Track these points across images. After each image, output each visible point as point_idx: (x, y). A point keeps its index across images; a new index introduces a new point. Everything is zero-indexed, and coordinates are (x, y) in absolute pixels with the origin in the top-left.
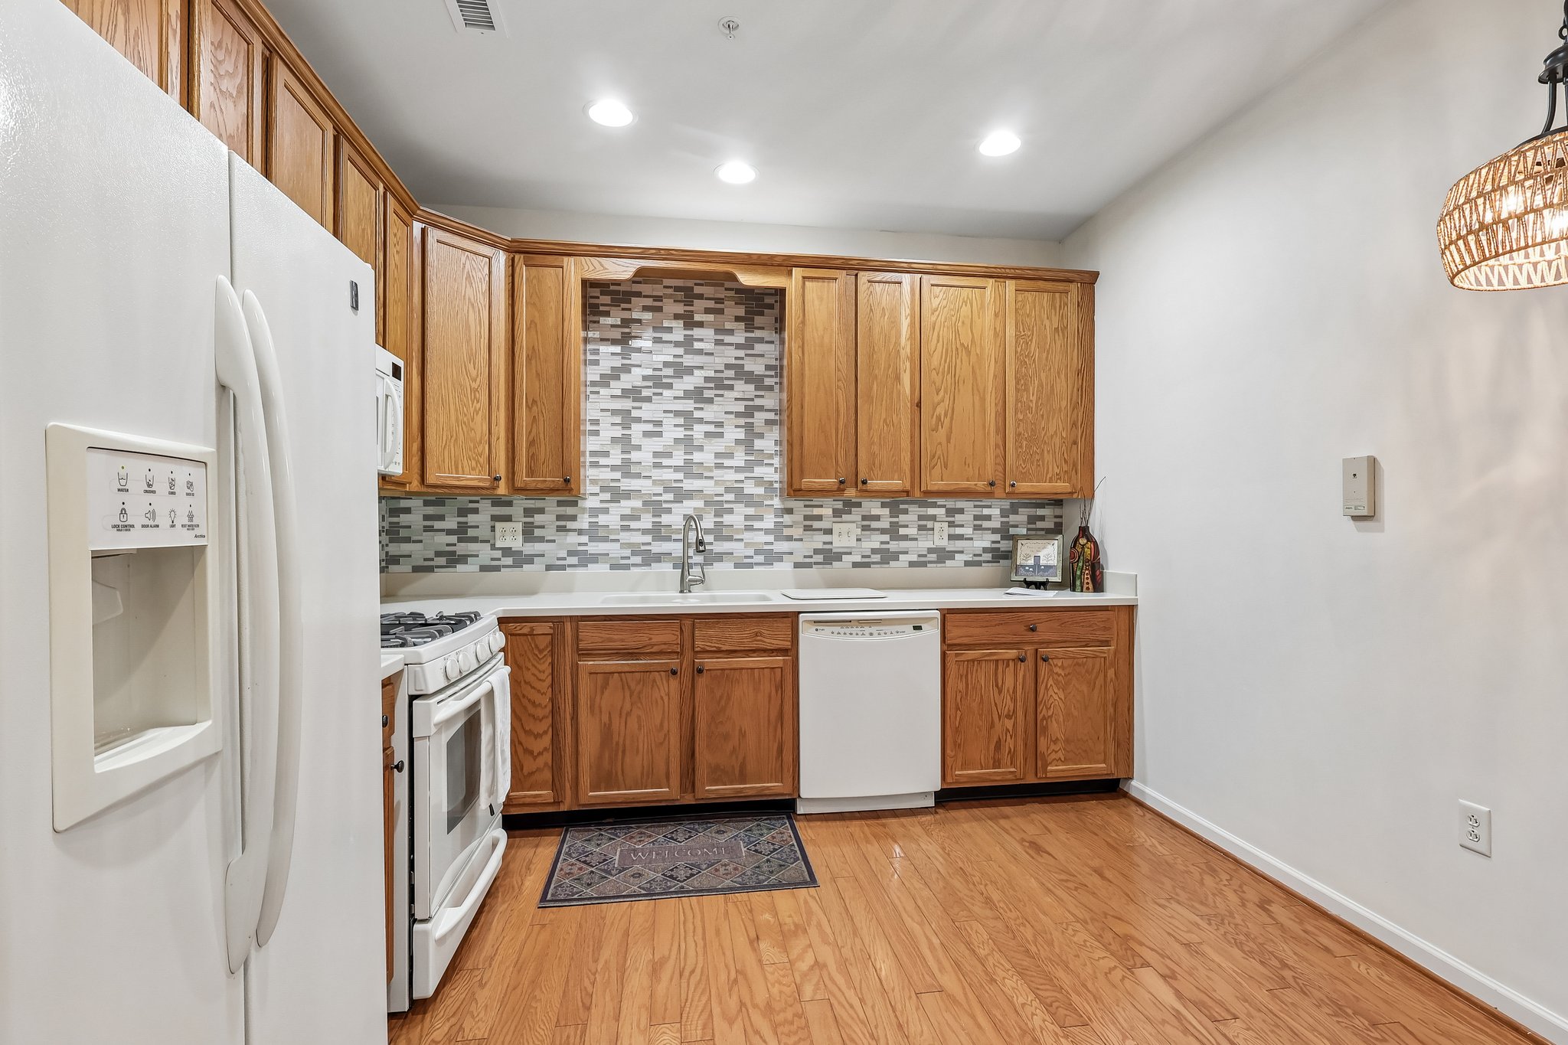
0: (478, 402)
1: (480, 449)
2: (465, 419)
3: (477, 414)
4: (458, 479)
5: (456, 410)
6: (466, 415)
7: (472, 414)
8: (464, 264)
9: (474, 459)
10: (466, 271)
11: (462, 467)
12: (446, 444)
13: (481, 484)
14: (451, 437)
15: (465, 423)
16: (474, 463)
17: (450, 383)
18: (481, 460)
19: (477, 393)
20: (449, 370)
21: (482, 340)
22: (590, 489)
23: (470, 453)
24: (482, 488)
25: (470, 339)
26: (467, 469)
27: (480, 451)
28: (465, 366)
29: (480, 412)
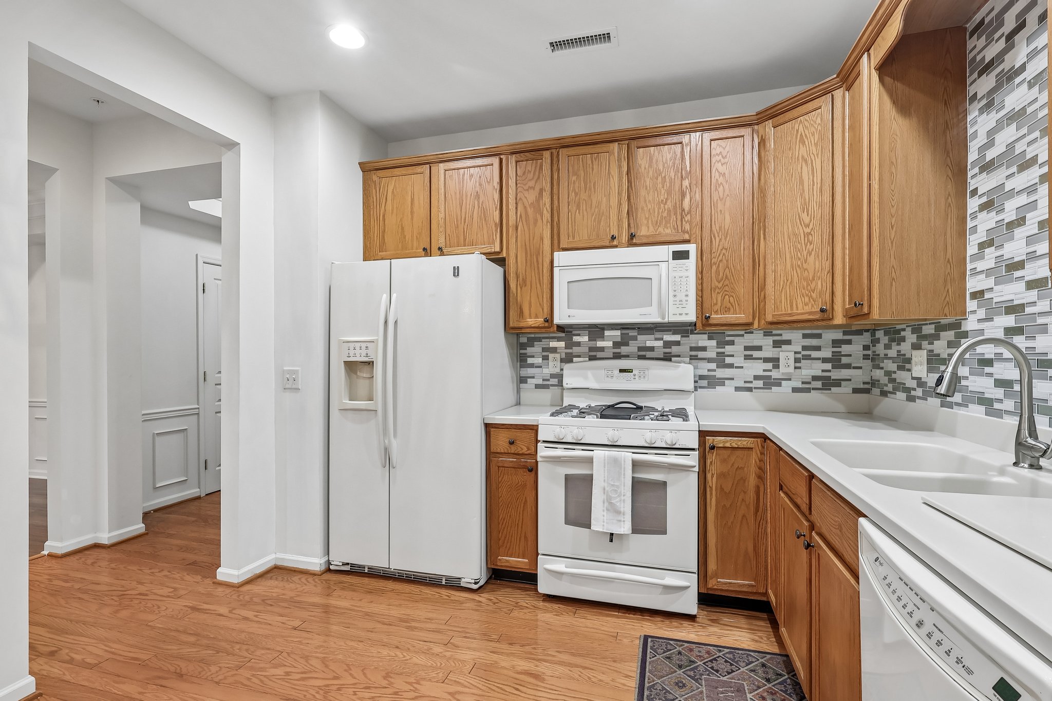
0: (811, 244)
1: (813, 286)
2: (799, 263)
3: (810, 254)
4: (791, 315)
5: (791, 258)
6: (799, 259)
7: (805, 257)
8: (797, 131)
9: (807, 295)
10: (799, 133)
11: (797, 305)
12: (783, 288)
13: (811, 317)
14: (787, 281)
15: (799, 266)
16: (807, 299)
17: (786, 237)
18: (814, 295)
19: (810, 236)
20: (785, 227)
21: (815, 187)
22: (971, 305)
23: (803, 291)
24: (814, 320)
25: (804, 191)
26: (800, 306)
27: (813, 288)
28: (799, 217)
29: (813, 253)
